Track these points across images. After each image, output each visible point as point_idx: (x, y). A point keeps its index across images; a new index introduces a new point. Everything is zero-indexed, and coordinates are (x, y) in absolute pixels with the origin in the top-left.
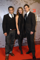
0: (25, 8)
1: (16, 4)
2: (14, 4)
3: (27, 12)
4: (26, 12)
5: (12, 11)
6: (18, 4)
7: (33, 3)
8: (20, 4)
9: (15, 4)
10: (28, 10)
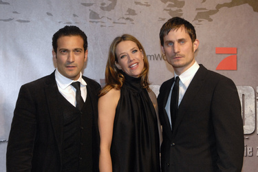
0: (171, 42)
1: (107, 14)
2: (94, 16)
3: (178, 69)
4: (175, 67)
5: (77, 58)
6: (118, 12)
7: (219, 7)
8: (131, 12)
9: (98, 11)
10: (189, 57)
